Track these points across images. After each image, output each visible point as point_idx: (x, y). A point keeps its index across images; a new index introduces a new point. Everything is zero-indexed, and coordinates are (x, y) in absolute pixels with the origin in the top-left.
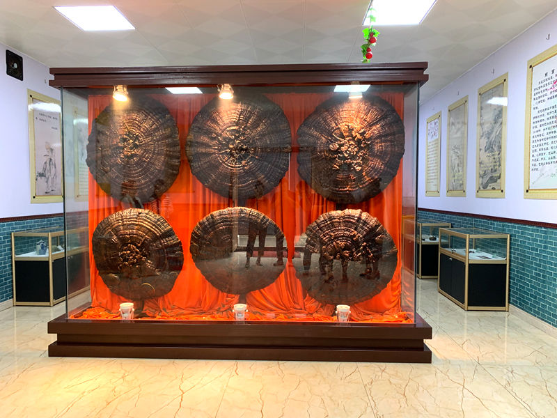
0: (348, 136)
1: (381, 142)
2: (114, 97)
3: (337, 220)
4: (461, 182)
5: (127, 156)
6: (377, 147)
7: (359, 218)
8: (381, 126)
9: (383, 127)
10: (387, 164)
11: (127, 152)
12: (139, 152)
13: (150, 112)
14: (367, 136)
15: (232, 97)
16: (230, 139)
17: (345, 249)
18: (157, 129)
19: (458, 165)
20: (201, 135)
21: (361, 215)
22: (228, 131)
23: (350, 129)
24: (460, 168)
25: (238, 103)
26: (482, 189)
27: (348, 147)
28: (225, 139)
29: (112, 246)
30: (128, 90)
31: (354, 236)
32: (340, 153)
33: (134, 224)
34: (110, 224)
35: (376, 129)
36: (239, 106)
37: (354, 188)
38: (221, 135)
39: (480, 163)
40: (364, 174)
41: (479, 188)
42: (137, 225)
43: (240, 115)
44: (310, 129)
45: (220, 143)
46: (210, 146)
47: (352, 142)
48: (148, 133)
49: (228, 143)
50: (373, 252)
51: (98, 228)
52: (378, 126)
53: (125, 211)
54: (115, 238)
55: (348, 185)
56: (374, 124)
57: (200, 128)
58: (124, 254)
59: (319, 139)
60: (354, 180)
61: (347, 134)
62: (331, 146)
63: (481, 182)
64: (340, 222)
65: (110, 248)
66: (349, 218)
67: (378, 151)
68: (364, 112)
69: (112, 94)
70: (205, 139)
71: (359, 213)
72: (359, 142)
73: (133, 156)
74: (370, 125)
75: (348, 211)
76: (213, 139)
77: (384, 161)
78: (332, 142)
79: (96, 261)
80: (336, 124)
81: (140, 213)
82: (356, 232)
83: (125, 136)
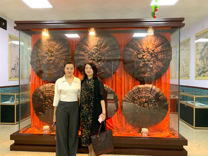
0: (146, 52)
1: (161, 54)
2: (42, 34)
3: (141, 89)
4: (187, 73)
5: (48, 60)
6: (160, 57)
7: (152, 89)
8: (161, 47)
9: (162, 47)
10: (164, 64)
11: (48, 58)
12: (53, 58)
13: (59, 41)
14: (155, 51)
15: (95, 34)
16: (94, 53)
17: (145, 103)
18: (61, 48)
19: (186, 66)
20: (80, 51)
21: (152, 87)
22: (93, 49)
23: (147, 49)
24: (187, 68)
25: (97, 37)
26: (198, 76)
27: (147, 56)
28: (91, 52)
29: (40, 100)
30: (49, 31)
31: (150, 97)
32: (143, 59)
33: (50, 90)
34: (40, 90)
35: (159, 48)
36: (98, 38)
37: (149, 75)
38: (89, 51)
39: (197, 65)
40: (154, 68)
41: (197, 76)
42: (51, 91)
43: (98, 42)
44: (129, 48)
45: (89, 54)
46: (84, 56)
47: (148, 54)
48: (57, 50)
49: (92, 54)
50: (158, 104)
51: (35, 92)
52: (160, 47)
53: (47, 85)
54: (42, 97)
55: (146, 73)
56: (158, 46)
57: (80, 48)
58: (46, 104)
59: (133, 53)
60: (149, 71)
61: (146, 51)
62: (139, 56)
63: (197, 73)
64: (143, 90)
65: (40, 101)
66: (147, 88)
67: (160, 58)
68: (154, 41)
69: (42, 33)
70: (82, 53)
71: (151, 86)
72: (152, 54)
73: (50, 60)
74: (156, 47)
75: (146, 85)
76: (86, 53)
77: (163, 63)
78: (139, 54)
79: (33, 107)
80: (141, 46)
81: (53, 86)
82: (150, 95)
83: (47, 52)
